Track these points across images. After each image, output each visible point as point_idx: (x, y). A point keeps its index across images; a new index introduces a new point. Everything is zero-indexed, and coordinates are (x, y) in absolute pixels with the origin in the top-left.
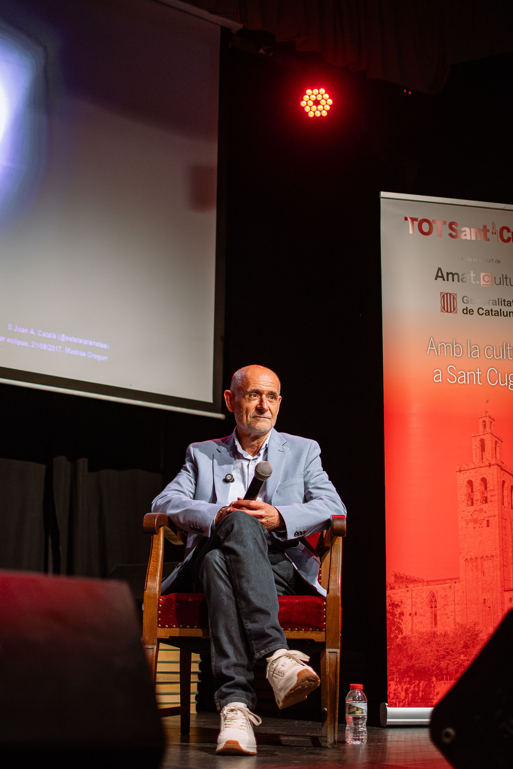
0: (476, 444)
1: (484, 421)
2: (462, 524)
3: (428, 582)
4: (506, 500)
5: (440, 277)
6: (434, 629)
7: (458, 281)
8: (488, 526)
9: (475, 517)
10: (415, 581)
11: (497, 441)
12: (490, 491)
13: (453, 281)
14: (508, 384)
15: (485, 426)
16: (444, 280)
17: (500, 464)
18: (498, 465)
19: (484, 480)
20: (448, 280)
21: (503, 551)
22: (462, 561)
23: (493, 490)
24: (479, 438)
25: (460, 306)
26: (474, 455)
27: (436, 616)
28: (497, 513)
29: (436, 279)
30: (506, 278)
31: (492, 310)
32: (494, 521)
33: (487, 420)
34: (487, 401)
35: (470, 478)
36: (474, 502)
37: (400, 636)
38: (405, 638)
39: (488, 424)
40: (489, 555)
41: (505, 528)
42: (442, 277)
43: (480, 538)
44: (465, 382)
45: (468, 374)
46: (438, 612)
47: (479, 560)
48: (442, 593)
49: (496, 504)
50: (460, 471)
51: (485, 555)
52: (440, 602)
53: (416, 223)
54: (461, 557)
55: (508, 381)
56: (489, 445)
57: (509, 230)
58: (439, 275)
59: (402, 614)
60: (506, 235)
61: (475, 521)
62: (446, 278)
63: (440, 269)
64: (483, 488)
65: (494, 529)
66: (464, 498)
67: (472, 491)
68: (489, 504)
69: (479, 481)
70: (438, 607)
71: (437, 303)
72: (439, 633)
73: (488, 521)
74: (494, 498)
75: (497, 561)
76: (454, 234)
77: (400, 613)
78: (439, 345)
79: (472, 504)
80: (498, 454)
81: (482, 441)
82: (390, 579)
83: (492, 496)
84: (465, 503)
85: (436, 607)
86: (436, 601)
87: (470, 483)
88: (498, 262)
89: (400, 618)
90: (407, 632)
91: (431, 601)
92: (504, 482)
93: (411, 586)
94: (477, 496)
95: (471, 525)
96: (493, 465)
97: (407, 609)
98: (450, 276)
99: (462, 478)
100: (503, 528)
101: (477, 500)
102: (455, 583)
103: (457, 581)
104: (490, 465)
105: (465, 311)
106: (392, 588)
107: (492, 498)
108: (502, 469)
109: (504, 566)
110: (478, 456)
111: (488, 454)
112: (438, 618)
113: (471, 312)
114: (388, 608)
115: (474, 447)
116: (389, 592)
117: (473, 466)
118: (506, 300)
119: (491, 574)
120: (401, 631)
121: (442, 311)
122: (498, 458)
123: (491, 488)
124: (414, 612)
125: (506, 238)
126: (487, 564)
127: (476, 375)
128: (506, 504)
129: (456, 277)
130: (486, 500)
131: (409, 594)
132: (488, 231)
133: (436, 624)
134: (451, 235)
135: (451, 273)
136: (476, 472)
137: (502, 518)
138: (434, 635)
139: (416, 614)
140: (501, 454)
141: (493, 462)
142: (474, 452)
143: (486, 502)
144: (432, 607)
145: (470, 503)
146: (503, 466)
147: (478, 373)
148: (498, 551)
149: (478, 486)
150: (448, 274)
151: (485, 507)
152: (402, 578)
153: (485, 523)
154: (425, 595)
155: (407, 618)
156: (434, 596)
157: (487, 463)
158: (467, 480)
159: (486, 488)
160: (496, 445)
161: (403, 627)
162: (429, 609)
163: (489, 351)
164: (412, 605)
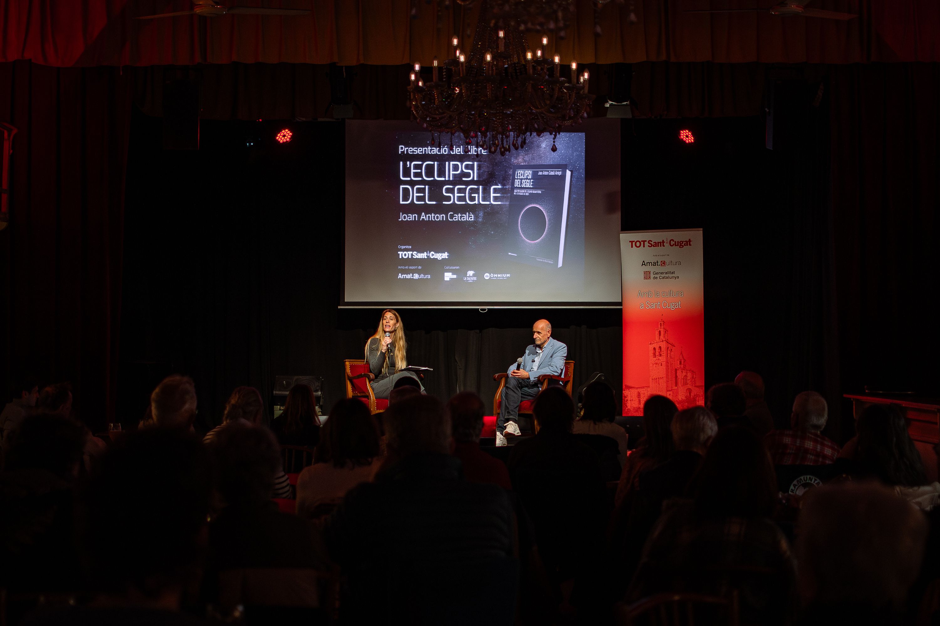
0: (657, 333)
1: (661, 323)
2: (651, 365)
3: (637, 388)
4: (669, 355)
5: (644, 265)
6: (639, 406)
7: (652, 265)
8: (661, 365)
9: (656, 362)
10: (632, 387)
11: (666, 331)
12: (662, 351)
13: (649, 265)
14: (671, 307)
15: (661, 325)
16: (645, 266)
17: (667, 341)
18: (666, 341)
19: (660, 347)
20: (647, 266)
21: (667, 375)
22: (651, 380)
23: (664, 351)
24: (659, 330)
25: (652, 276)
26: (656, 337)
27: (640, 401)
28: (665, 360)
29: (642, 266)
30: (671, 262)
31: (665, 277)
32: (664, 363)
33: (662, 323)
34: (662, 315)
35: (655, 347)
36: (656, 356)
37: (627, 408)
38: (628, 409)
39: (662, 324)
40: (662, 377)
41: (668, 366)
42: (645, 264)
43: (658, 371)
44: (653, 308)
45: (655, 304)
46: (641, 400)
47: (657, 379)
48: (642, 392)
49: (665, 356)
50: (651, 344)
51: (660, 377)
52: (642, 395)
53: (634, 243)
54: (650, 378)
55: (671, 306)
56: (662, 333)
57: (673, 240)
58: (644, 264)
59: (627, 400)
60: (672, 243)
61: (656, 364)
62: (646, 265)
63: (644, 261)
64: (659, 351)
65: (664, 367)
66: (652, 355)
67: (655, 352)
68: (662, 357)
69: (658, 348)
70: (641, 398)
71: (642, 276)
72: (641, 408)
73: (661, 364)
74: (664, 353)
75: (665, 379)
76: (650, 245)
77: (626, 400)
78: (643, 293)
79: (655, 357)
80: (666, 336)
81: (660, 332)
82: (624, 387)
83: (663, 353)
84: (652, 357)
85: (640, 397)
86: (640, 395)
87: (655, 349)
88: (668, 255)
89: (626, 402)
90: (629, 407)
91: (638, 395)
92: (668, 348)
93: (630, 389)
94: (657, 353)
95: (655, 365)
96: (664, 341)
97: (629, 398)
98: (648, 264)
99: (651, 347)
100: (667, 366)
101: (657, 355)
102: (648, 388)
103: (649, 387)
104: (663, 341)
105: (654, 278)
106: (624, 390)
107: (663, 355)
108: (667, 342)
109: (667, 381)
110: (658, 338)
111: (662, 337)
112: (641, 402)
113: (656, 278)
114: (623, 398)
115: (656, 334)
116: (623, 392)
117: (656, 342)
118: (671, 272)
119: (662, 385)
120: (627, 407)
121: (644, 279)
122: (666, 338)
123: (663, 350)
124: (631, 400)
125: (672, 245)
126: (661, 381)
127: (658, 304)
128: (669, 357)
129: (650, 263)
130: (660, 355)
131: (630, 393)
132: (665, 242)
133: (640, 404)
134: (649, 246)
135: (649, 262)
136: (657, 344)
137: (667, 362)
138: (640, 407)
139: (632, 400)
140: (667, 336)
141: (664, 340)
142: (656, 336)
143: (661, 356)
144: (638, 398)
145: (654, 356)
146: (668, 341)
147: (659, 303)
148: (665, 376)
149: (657, 350)
150: (647, 263)
151: (660, 358)
152: (627, 386)
153: (660, 364)
154: (636, 393)
155: (629, 402)
156: (639, 393)
157: (661, 340)
158: (653, 347)
159: (661, 350)
160: (665, 333)
161: (628, 405)
162: (637, 398)
163: (664, 294)
164: (631, 397)
